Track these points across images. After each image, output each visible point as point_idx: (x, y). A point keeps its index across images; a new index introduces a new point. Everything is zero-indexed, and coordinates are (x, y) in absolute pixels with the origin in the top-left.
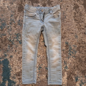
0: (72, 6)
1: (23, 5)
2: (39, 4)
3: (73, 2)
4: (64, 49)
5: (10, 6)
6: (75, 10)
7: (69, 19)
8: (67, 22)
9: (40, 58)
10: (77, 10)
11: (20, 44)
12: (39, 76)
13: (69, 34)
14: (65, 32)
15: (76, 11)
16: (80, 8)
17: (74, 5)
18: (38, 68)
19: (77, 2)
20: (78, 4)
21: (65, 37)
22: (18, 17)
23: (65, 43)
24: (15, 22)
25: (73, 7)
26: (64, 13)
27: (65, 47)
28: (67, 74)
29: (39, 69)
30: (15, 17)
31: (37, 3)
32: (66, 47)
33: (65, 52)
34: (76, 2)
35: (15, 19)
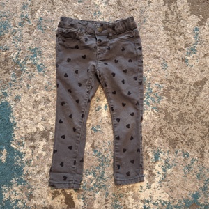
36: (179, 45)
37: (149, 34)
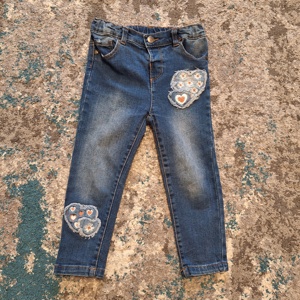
4: (230, 163)
5: (62, 6)
6: (274, 39)
7: (251, 68)
8: (244, 75)
9: (149, 186)
10: (280, 40)
15: (277, 43)
16: (289, 35)
20: (284, 21)
21: (236, 124)
22: (85, 45)
23: (233, 144)
26: (236, 47)
27: (233, 158)
28: (234, 246)
31: (151, 7)
33: (231, 174)
34: (279, 16)
35: (75, 50)
36: (292, 95)
37: (247, 79)
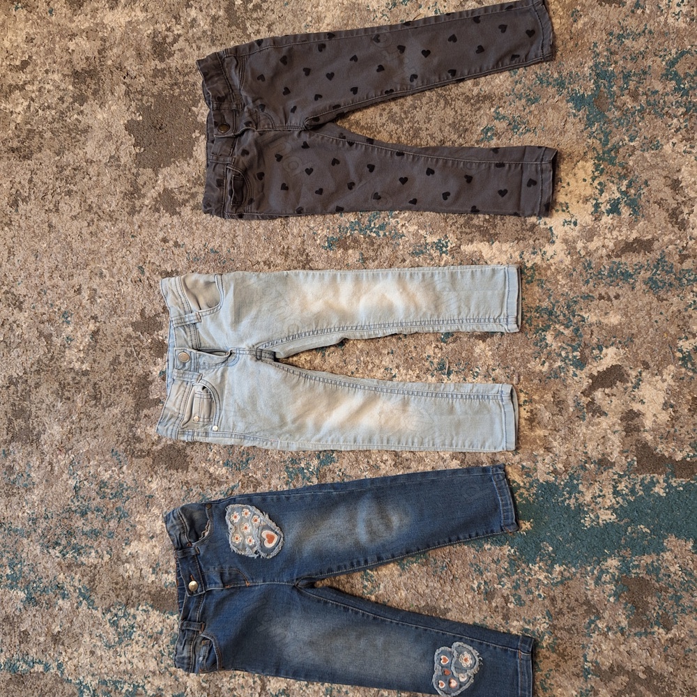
0: (163, 220)
1: (159, 447)
2: (156, 371)
3: (147, 218)
4: (358, 256)
5: (160, 507)
6: (180, 206)
7: (223, 236)
8: (234, 245)
9: (397, 367)
10: (180, 197)
11: (332, 461)
12: (482, 370)
13: (290, 237)
14: (282, 253)
15: (185, 202)
16: (172, 185)
17: (158, 210)
18: (445, 377)
19: (144, 196)
20: (153, 193)
21: (302, 251)
22: (212, 470)
23: (331, 253)
24: (232, 484)
25: (166, 219)
26: (196, 259)
27: (350, 251)
28: (471, 241)
29: (449, 374)
30: (212, 484)
31: (151, 383)
32: (346, 249)
33: (372, 254)
34: (147, 202)
35: (220, 484)
